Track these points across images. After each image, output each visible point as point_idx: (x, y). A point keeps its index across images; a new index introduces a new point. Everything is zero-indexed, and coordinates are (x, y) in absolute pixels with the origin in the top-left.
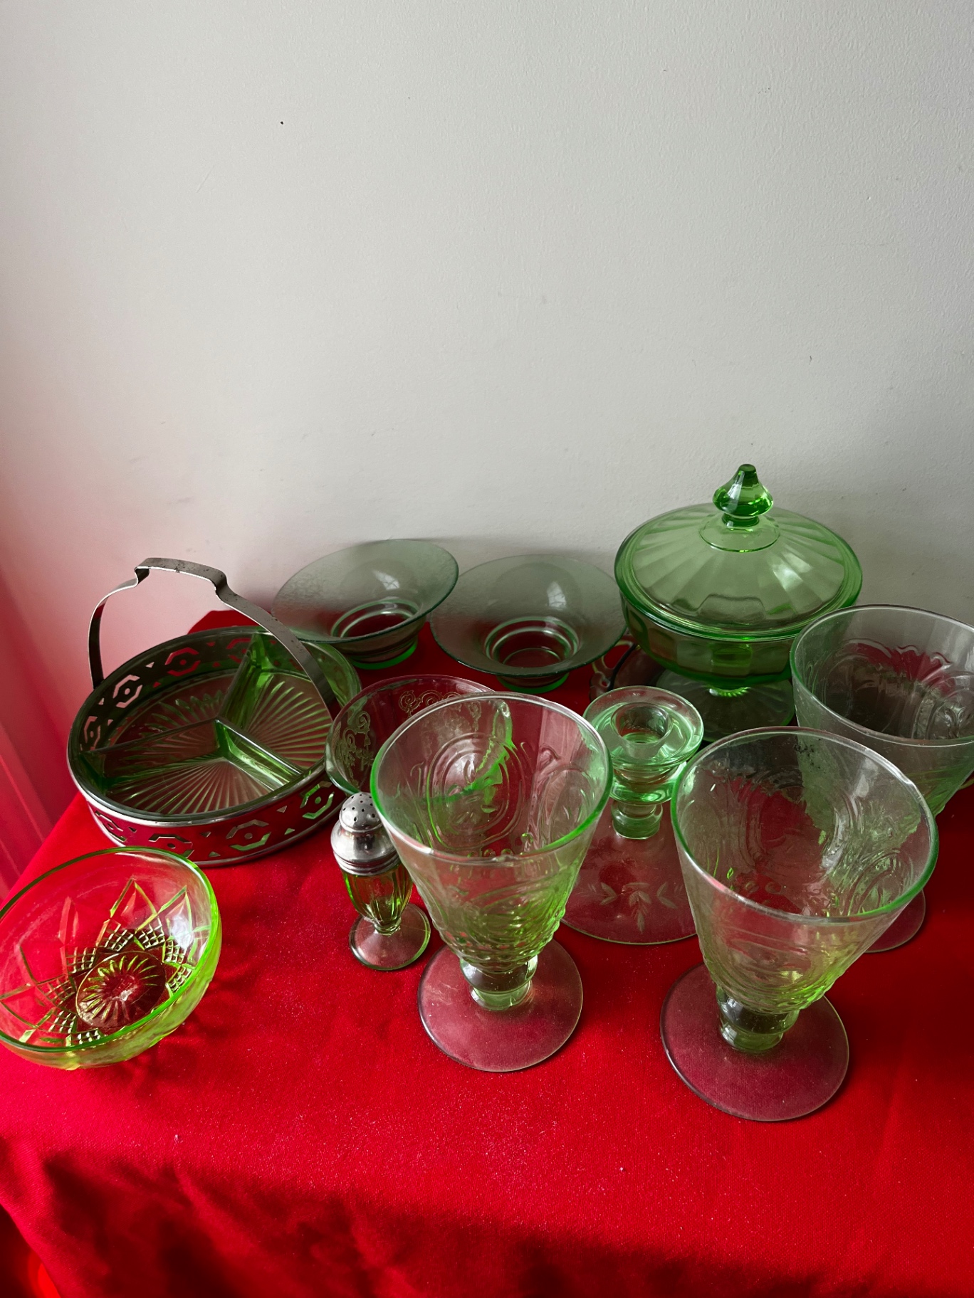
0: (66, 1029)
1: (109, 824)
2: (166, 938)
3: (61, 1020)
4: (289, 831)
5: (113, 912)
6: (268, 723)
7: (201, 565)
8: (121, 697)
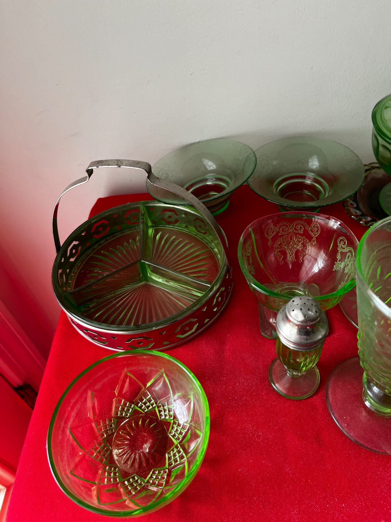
0: (115, 479)
1: (95, 336)
2: (156, 403)
3: (109, 474)
4: (207, 320)
5: (117, 392)
6: (162, 257)
7: (133, 161)
8: (72, 255)
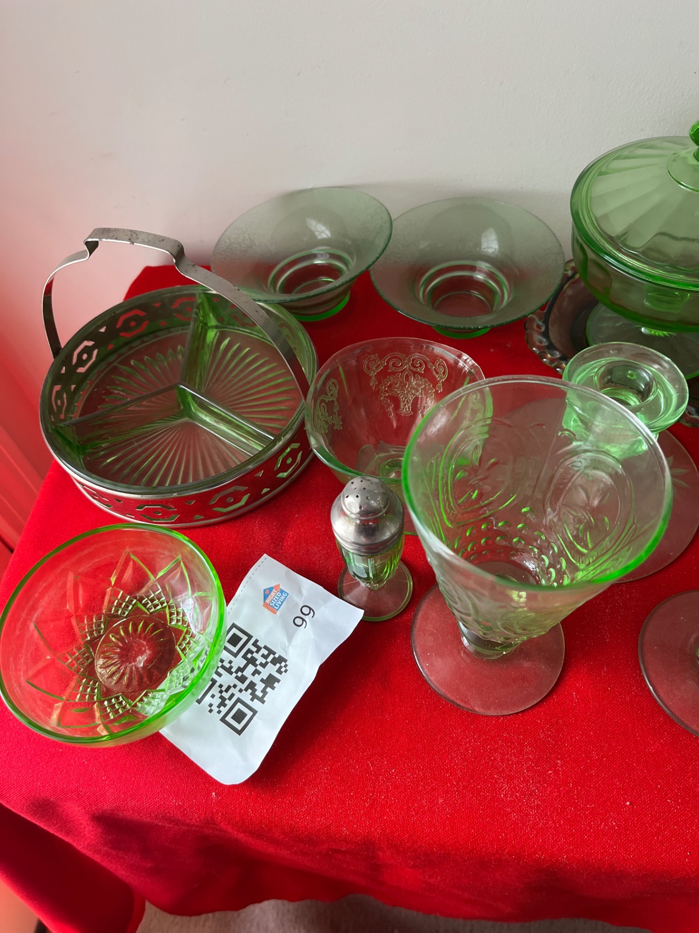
1: (94, 494)
2: (167, 603)
3: (86, 688)
4: (265, 490)
5: (113, 580)
6: (223, 381)
8: (81, 363)
